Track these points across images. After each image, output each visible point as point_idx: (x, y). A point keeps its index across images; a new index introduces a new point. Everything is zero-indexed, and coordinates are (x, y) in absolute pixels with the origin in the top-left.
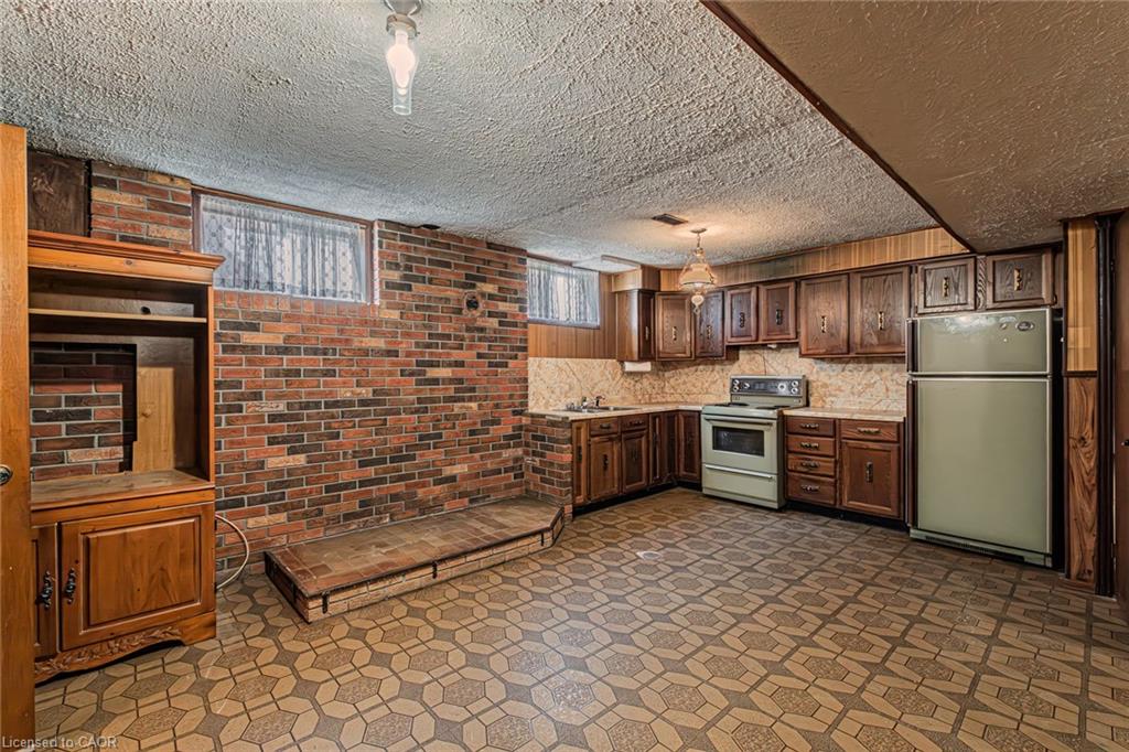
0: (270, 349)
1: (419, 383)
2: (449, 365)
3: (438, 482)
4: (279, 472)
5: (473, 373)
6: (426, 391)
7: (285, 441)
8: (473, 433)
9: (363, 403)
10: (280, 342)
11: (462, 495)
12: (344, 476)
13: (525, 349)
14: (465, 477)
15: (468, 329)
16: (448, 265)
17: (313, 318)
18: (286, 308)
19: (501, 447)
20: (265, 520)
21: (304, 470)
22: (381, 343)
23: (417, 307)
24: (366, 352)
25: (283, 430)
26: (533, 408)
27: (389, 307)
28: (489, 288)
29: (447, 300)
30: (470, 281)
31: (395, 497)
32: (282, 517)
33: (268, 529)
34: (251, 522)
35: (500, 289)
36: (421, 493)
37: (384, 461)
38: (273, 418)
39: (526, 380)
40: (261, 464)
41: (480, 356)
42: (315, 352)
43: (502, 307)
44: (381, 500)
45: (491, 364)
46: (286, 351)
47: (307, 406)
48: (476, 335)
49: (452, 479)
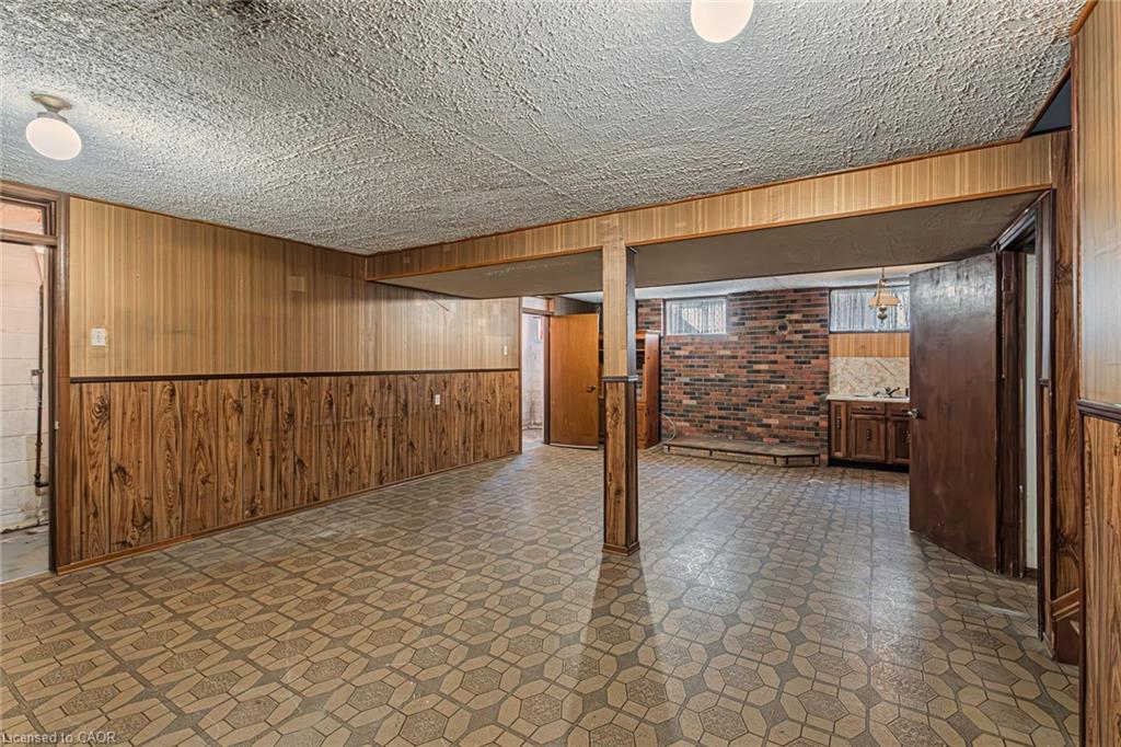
0: (686, 357)
1: (748, 372)
2: (767, 363)
3: (759, 426)
4: (687, 406)
5: (783, 368)
6: (753, 377)
7: (689, 393)
8: (782, 402)
9: (720, 380)
10: (687, 353)
11: (775, 436)
12: (711, 413)
13: (827, 352)
14: (778, 427)
15: (779, 342)
16: (766, 308)
17: (700, 343)
18: (689, 340)
19: (804, 414)
20: (683, 424)
21: (696, 407)
22: (728, 353)
23: (748, 333)
24: (722, 357)
25: (688, 389)
26: (837, 393)
27: (734, 335)
28: (794, 317)
29: (766, 327)
30: (781, 315)
31: (735, 428)
32: (688, 424)
33: (682, 427)
34: (678, 423)
35: (804, 316)
36: (749, 429)
37: (729, 409)
38: (686, 384)
39: (827, 373)
40: (681, 402)
41: (788, 357)
42: (700, 357)
43: (806, 327)
44: (727, 427)
45: (796, 363)
46: (690, 357)
47: (696, 380)
48: (786, 345)
49: (769, 426)
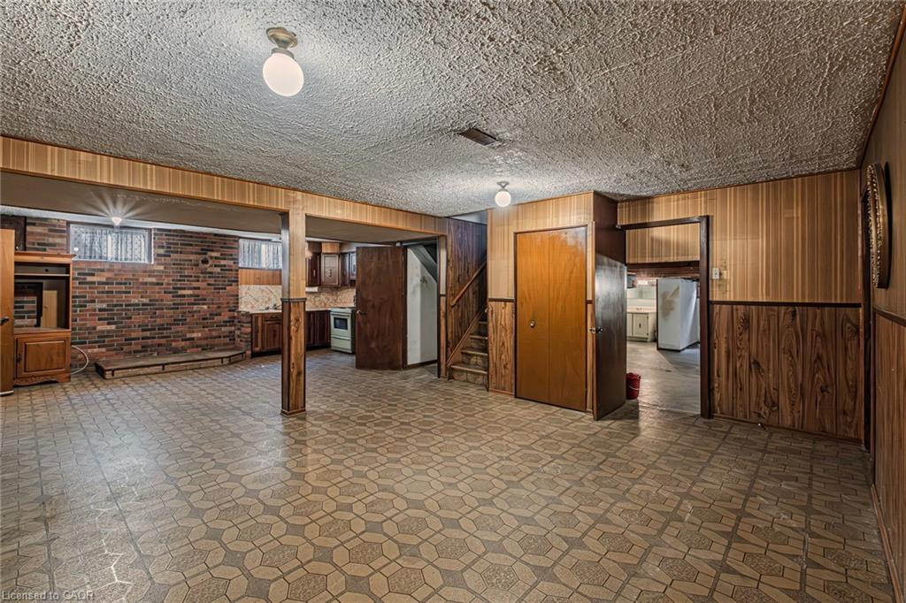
0: (99, 283)
1: (173, 297)
2: (191, 289)
3: (183, 340)
4: (103, 332)
5: (204, 292)
6: (178, 300)
7: (105, 319)
8: (204, 319)
9: (144, 305)
10: (104, 280)
11: (197, 347)
12: (134, 335)
13: (237, 281)
14: (200, 339)
15: (202, 273)
16: (191, 245)
17: (120, 270)
18: (107, 267)
19: (222, 326)
20: (96, 350)
21: (114, 331)
22: (154, 280)
23: (174, 264)
24: (146, 283)
25: (105, 315)
26: (243, 308)
27: (158, 264)
28: (215, 254)
29: (191, 260)
30: (204, 252)
31: (159, 345)
32: (104, 350)
33: (97, 353)
34: (90, 351)
35: (222, 255)
36: (174, 344)
37: (155, 330)
38: (100, 310)
39: (237, 296)
40: (95, 328)
41: (209, 285)
42: (121, 284)
43: (223, 262)
44: (152, 346)
45: (215, 289)
46: (107, 284)
47: (116, 305)
48: (207, 275)
49: (193, 339)
